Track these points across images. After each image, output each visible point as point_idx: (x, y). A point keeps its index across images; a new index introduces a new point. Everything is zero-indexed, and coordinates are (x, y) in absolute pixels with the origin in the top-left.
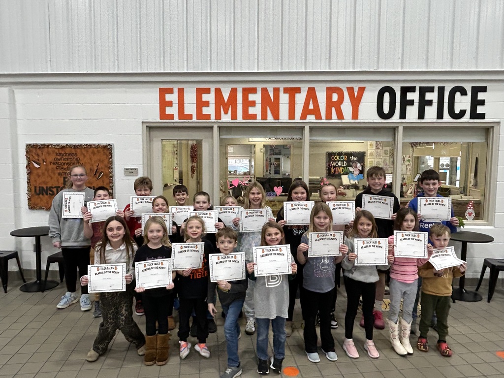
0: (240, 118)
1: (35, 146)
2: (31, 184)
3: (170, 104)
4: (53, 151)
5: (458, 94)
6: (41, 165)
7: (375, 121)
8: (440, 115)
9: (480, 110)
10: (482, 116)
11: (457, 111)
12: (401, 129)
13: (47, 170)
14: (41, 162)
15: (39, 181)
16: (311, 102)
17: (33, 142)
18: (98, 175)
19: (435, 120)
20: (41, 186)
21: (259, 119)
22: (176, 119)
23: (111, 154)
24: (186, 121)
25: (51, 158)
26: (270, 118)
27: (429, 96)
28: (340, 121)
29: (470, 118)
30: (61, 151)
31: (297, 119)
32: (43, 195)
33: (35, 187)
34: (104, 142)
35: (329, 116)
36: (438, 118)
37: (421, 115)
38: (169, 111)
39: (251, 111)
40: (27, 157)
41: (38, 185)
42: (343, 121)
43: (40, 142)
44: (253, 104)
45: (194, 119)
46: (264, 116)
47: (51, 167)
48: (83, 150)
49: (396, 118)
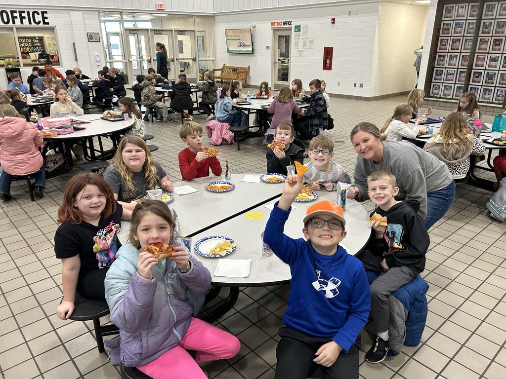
5: (36, 14)
7: (2, 25)
8: (30, 23)
9: (46, 21)
10: (48, 23)
11: (37, 21)
12: (15, 29)
19: (29, 25)
27: (23, 15)
29: (43, 24)
37: (22, 23)
49: (11, 24)
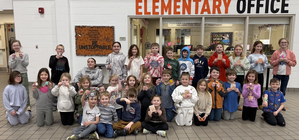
0: (172, 14)
1: (79, 27)
2: (78, 44)
3: (141, 7)
4: (87, 29)
5: (275, 1)
6: (82, 35)
7: (236, 14)
8: (267, 11)
9: (286, 8)
10: (287, 11)
11: (275, 9)
12: (248, 18)
13: (85, 38)
14: (82, 34)
15: (81, 42)
16: (206, 5)
17: (78, 25)
18: (108, 40)
19: (264, 14)
20: (82, 45)
21: (181, 14)
22: (143, 14)
23: (114, 30)
24: (147, 15)
25: (86, 32)
26: (186, 14)
27: (261, 2)
28: (219, 14)
29: (281, 13)
30: (91, 29)
31: (199, 14)
32: (83, 49)
33: (79, 45)
34: (110, 25)
35: (214, 12)
36: (266, 13)
37: (258, 11)
38: (140, 10)
39: (178, 10)
40: (75, 32)
41: (80, 45)
42: (221, 14)
43: (81, 25)
44: (179, 7)
45: (152, 14)
46: (184, 13)
47: (86, 36)
48: (101, 29)
49: (246, 13)
